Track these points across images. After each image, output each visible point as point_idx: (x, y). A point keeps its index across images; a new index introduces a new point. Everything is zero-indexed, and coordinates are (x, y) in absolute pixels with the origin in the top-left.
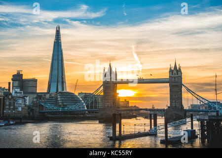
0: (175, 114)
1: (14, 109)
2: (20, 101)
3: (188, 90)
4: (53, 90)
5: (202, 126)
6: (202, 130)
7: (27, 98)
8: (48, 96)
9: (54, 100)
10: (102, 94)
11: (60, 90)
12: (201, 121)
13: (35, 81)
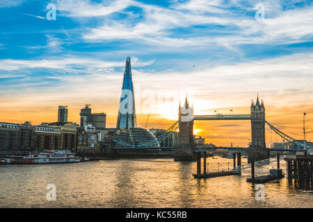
0: (258, 153)
1: (87, 145)
2: (93, 137)
3: (272, 127)
4: (123, 126)
5: (289, 166)
6: (289, 170)
7: (100, 135)
8: (118, 132)
9: (125, 137)
10: (178, 130)
11: (130, 126)
12: (289, 161)
13: (103, 115)
